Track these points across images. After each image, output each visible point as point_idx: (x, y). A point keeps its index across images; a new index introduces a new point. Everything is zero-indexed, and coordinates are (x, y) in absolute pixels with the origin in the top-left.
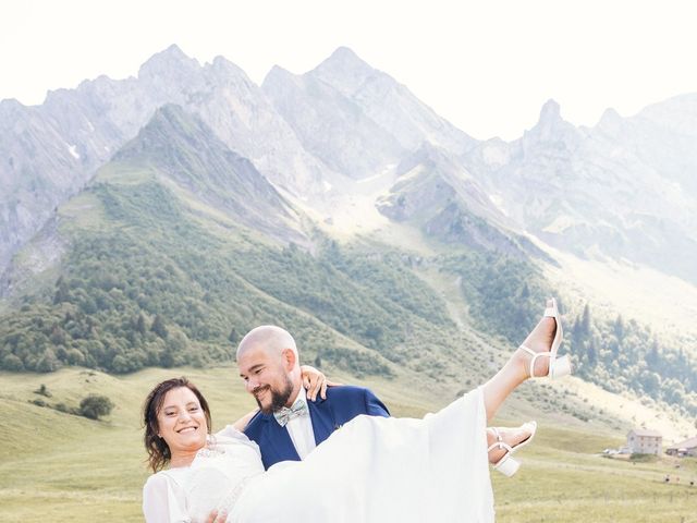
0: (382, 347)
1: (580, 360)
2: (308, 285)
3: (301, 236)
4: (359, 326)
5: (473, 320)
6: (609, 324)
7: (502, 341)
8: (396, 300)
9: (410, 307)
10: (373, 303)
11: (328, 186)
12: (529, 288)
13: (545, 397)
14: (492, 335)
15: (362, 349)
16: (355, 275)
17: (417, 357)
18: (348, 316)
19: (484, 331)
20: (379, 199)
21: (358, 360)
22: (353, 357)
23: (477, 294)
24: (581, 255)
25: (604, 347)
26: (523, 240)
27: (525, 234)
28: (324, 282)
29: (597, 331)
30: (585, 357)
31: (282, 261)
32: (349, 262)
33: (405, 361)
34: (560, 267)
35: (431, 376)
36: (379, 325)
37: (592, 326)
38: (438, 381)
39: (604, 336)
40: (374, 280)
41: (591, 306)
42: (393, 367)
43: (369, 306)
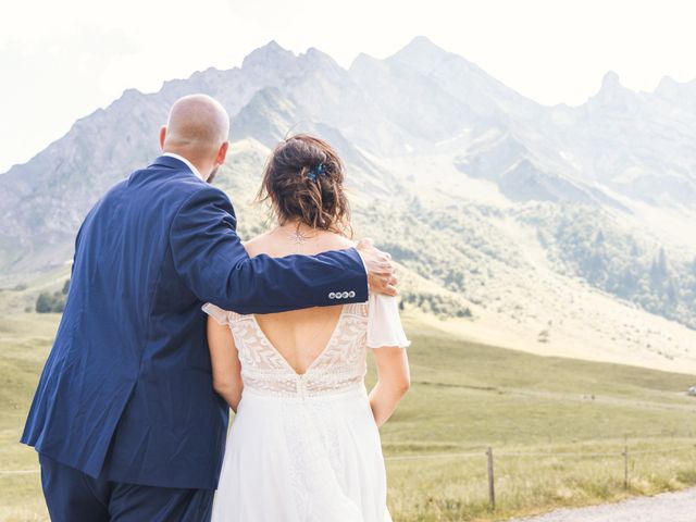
0: (463, 290)
1: (661, 299)
2: (391, 235)
3: (385, 192)
4: (441, 272)
5: (551, 264)
6: (687, 265)
7: (581, 282)
8: (476, 247)
9: (489, 253)
10: (453, 250)
11: (410, 149)
12: (604, 233)
13: (627, 336)
14: (571, 277)
15: (444, 292)
16: (437, 225)
17: (498, 299)
18: (430, 262)
19: (563, 273)
20: (457, 158)
21: (441, 302)
22: (435, 300)
23: (553, 240)
24: (652, 202)
25: (683, 287)
26: (595, 191)
27: (597, 184)
28: (407, 232)
29: (674, 272)
30: (665, 297)
31: (367, 215)
32: (430, 214)
33: (486, 302)
34: (632, 213)
35: (513, 317)
36: (460, 270)
37: (669, 267)
38: (519, 322)
39: (682, 277)
40: (453, 228)
41: (666, 248)
42: (474, 309)
43: (450, 252)
